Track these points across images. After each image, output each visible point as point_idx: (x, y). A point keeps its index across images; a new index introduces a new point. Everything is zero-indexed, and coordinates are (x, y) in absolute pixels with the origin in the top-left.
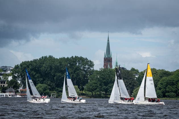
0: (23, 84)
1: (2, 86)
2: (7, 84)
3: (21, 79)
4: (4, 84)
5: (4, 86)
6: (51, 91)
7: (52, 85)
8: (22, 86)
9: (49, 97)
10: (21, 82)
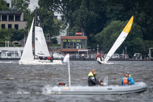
0: (68, 21)
1: (13, 27)
2: (25, 20)
3: (63, 7)
4: (17, 23)
5: (16, 26)
6: (147, 41)
7: (150, 24)
8: (67, 27)
9: (143, 58)
10: (62, 17)
